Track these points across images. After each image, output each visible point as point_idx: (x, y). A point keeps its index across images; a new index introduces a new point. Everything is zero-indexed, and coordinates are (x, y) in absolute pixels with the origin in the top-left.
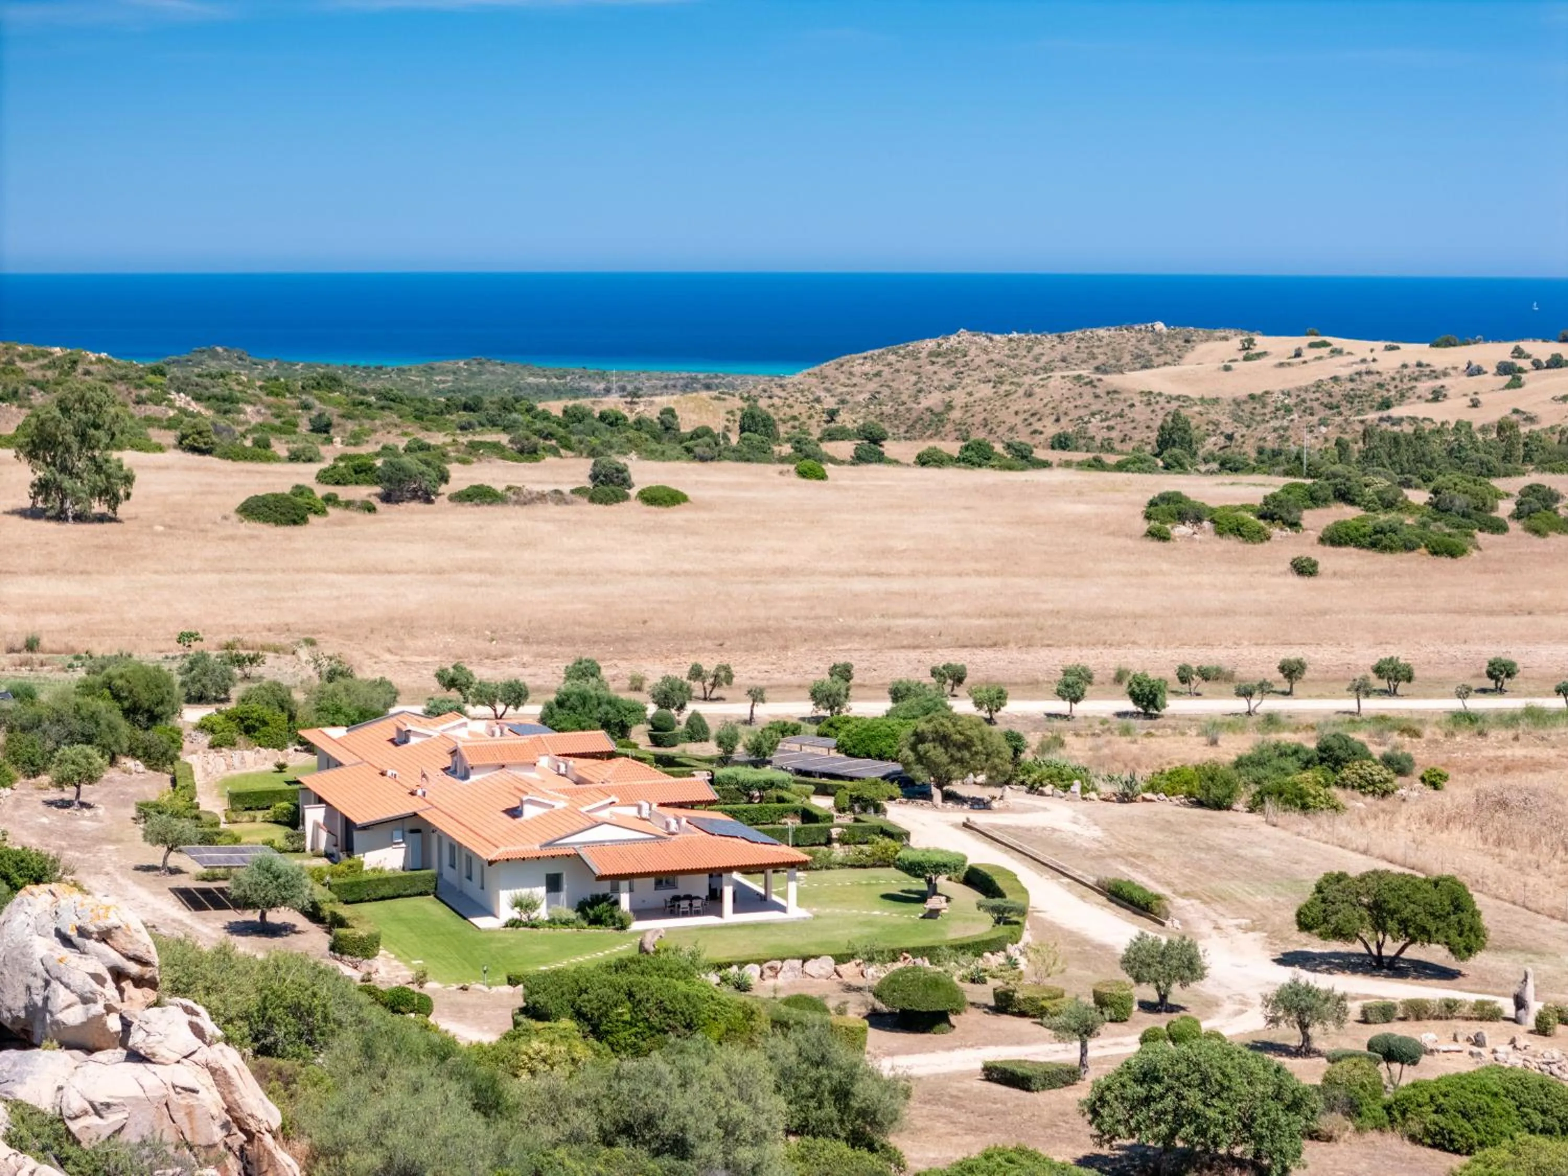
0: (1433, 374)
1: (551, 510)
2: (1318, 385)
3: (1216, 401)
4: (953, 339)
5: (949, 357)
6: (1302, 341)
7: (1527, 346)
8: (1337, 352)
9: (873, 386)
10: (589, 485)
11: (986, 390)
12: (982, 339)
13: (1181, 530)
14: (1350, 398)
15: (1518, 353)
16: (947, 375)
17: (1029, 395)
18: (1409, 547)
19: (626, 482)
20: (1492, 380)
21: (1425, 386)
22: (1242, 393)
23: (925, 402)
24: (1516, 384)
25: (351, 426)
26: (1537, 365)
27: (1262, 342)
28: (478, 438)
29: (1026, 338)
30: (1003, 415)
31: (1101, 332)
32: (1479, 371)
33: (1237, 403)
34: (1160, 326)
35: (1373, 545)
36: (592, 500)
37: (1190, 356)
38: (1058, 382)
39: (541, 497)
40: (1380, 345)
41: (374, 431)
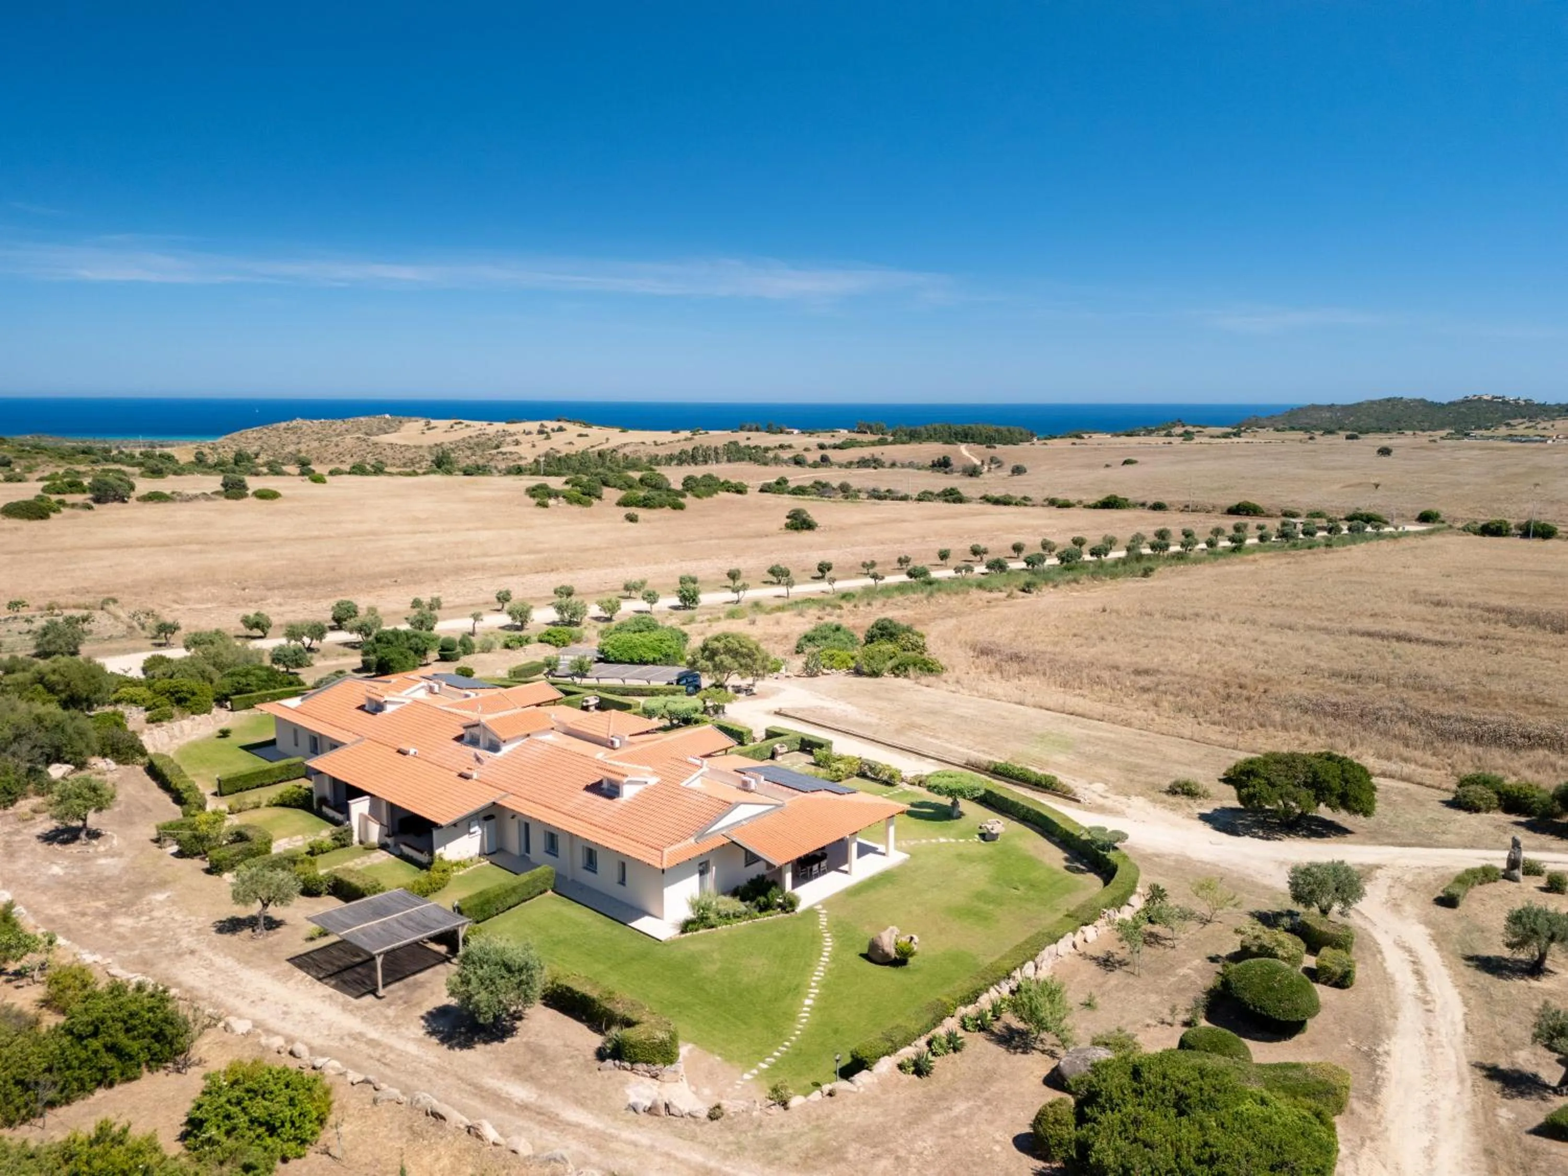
0: (511, 435)
1: (204, 504)
2: (464, 439)
3: (421, 447)
4: (294, 423)
5: (294, 430)
6: (452, 422)
7: (546, 423)
8: (467, 426)
9: (259, 443)
10: (222, 489)
11: (316, 444)
12: (308, 422)
13: (552, 502)
14: (477, 445)
15: (542, 425)
16: (294, 438)
17: (337, 445)
18: (661, 506)
19: (245, 487)
20: (535, 437)
21: (509, 439)
22: (432, 443)
23: (287, 450)
24: (548, 438)
25: (23, 462)
26: (553, 430)
27: (434, 423)
28: (106, 467)
29: (328, 422)
30: (325, 455)
31: (362, 419)
32: (529, 433)
33: (430, 447)
34: (387, 416)
35: (645, 506)
36: (227, 497)
37: (402, 429)
38: (349, 440)
39: (196, 497)
40: (485, 423)
41: (38, 465)
